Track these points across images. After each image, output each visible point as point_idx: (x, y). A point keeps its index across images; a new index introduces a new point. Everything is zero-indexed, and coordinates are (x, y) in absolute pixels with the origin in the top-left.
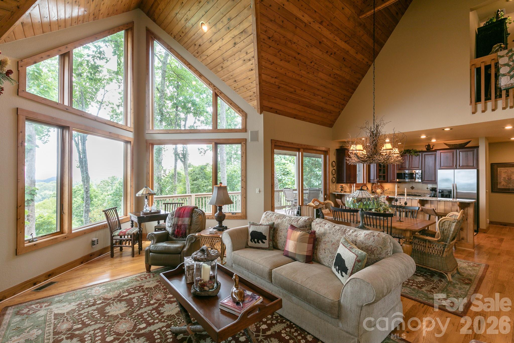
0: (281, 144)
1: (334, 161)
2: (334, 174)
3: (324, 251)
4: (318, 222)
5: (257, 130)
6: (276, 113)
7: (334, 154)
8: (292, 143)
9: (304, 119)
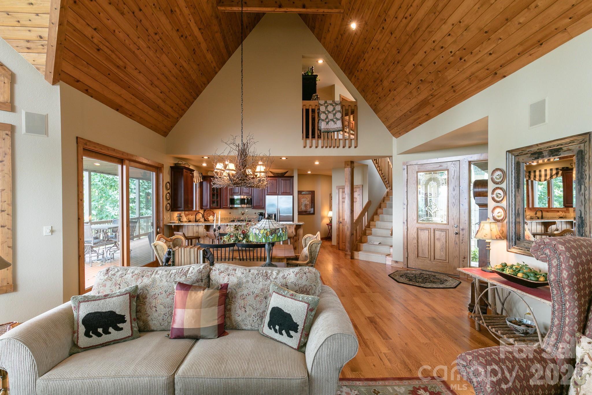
0: (95, 147)
1: (168, 182)
2: (168, 199)
3: (243, 309)
4: (222, 270)
5: (45, 114)
6: (86, 91)
7: (168, 173)
8: (114, 150)
9: (131, 116)
